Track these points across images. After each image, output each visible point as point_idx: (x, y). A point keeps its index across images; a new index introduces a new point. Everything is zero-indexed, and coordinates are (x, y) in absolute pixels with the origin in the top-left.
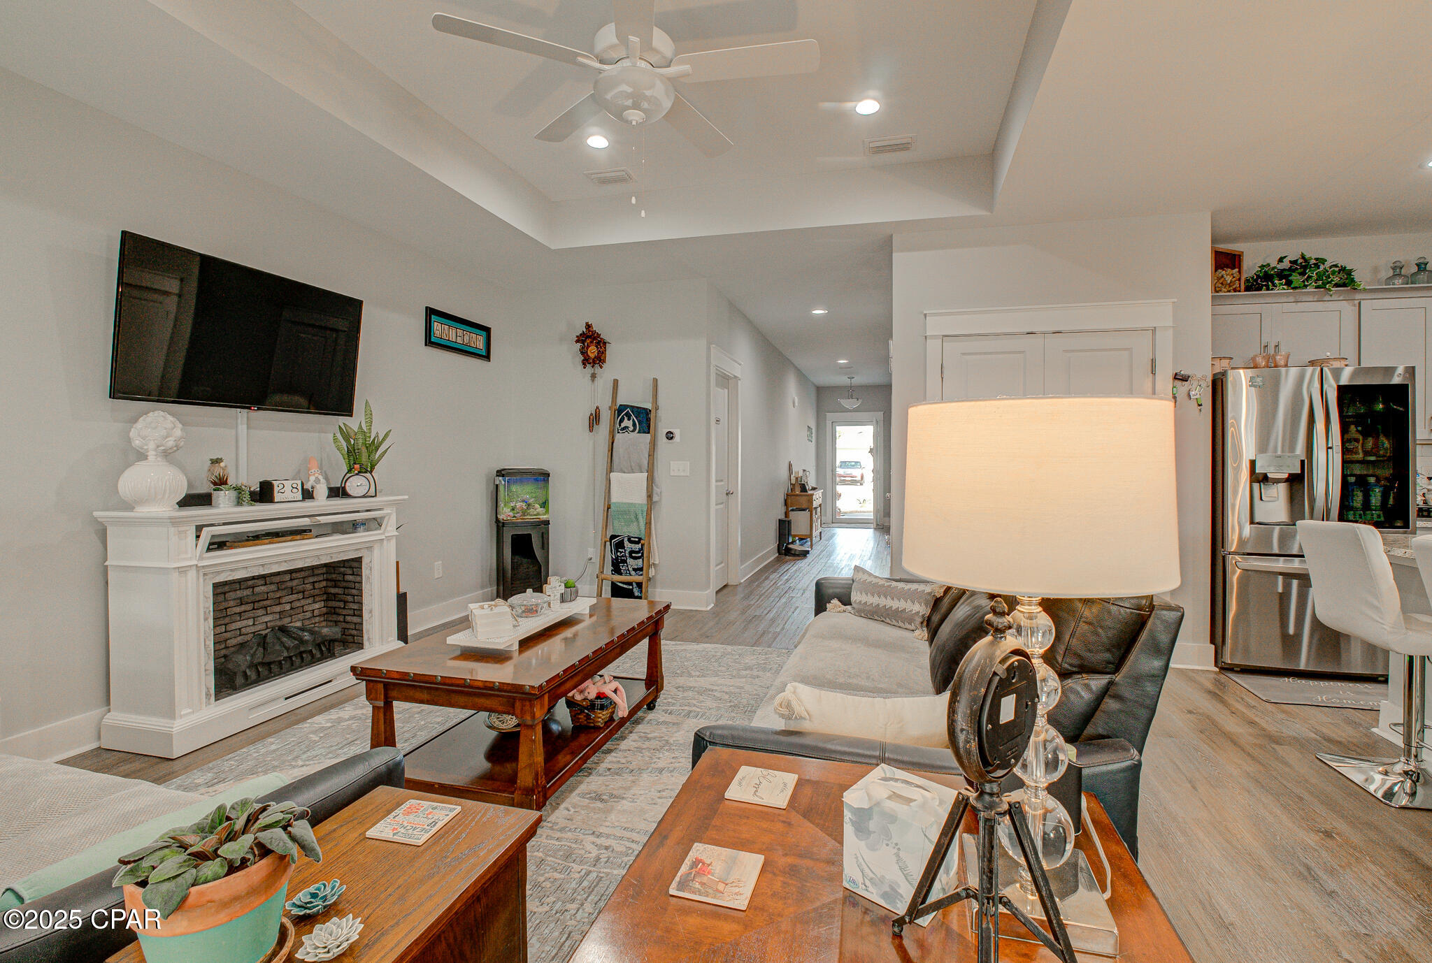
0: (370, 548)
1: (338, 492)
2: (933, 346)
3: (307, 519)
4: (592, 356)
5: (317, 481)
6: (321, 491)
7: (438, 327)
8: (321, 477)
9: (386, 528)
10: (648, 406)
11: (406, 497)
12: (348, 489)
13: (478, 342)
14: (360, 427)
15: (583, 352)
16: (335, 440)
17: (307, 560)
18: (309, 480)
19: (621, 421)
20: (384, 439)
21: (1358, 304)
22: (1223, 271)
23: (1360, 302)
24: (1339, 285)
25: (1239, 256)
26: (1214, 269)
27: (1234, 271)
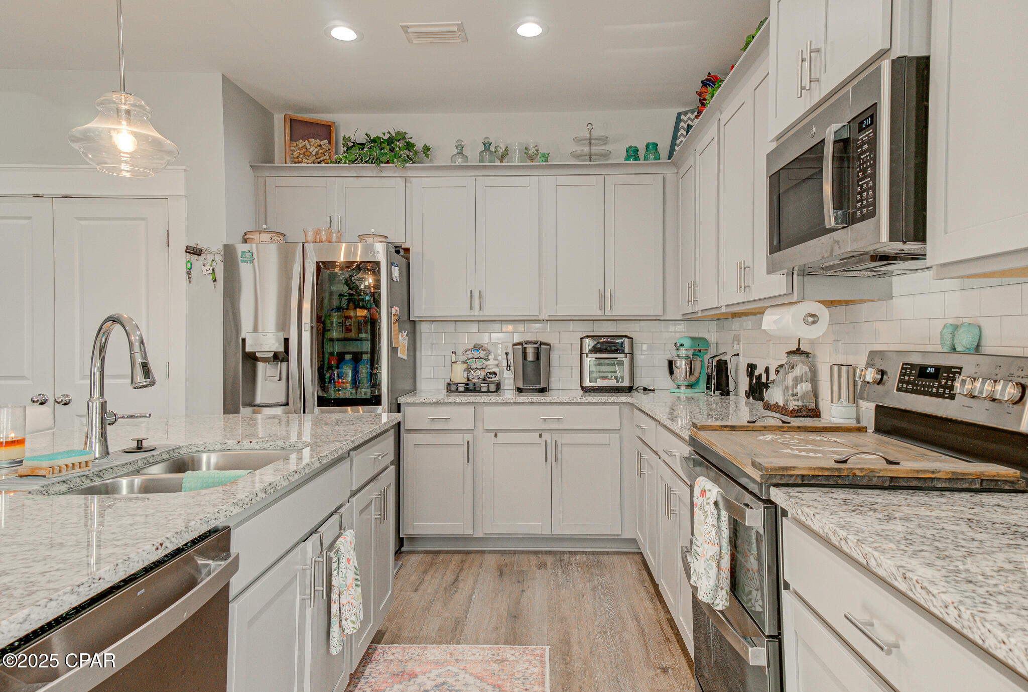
21: (411, 183)
22: (306, 141)
23: (411, 179)
24: (388, 162)
25: (330, 126)
26: (288, 138)
27: (322, 143)
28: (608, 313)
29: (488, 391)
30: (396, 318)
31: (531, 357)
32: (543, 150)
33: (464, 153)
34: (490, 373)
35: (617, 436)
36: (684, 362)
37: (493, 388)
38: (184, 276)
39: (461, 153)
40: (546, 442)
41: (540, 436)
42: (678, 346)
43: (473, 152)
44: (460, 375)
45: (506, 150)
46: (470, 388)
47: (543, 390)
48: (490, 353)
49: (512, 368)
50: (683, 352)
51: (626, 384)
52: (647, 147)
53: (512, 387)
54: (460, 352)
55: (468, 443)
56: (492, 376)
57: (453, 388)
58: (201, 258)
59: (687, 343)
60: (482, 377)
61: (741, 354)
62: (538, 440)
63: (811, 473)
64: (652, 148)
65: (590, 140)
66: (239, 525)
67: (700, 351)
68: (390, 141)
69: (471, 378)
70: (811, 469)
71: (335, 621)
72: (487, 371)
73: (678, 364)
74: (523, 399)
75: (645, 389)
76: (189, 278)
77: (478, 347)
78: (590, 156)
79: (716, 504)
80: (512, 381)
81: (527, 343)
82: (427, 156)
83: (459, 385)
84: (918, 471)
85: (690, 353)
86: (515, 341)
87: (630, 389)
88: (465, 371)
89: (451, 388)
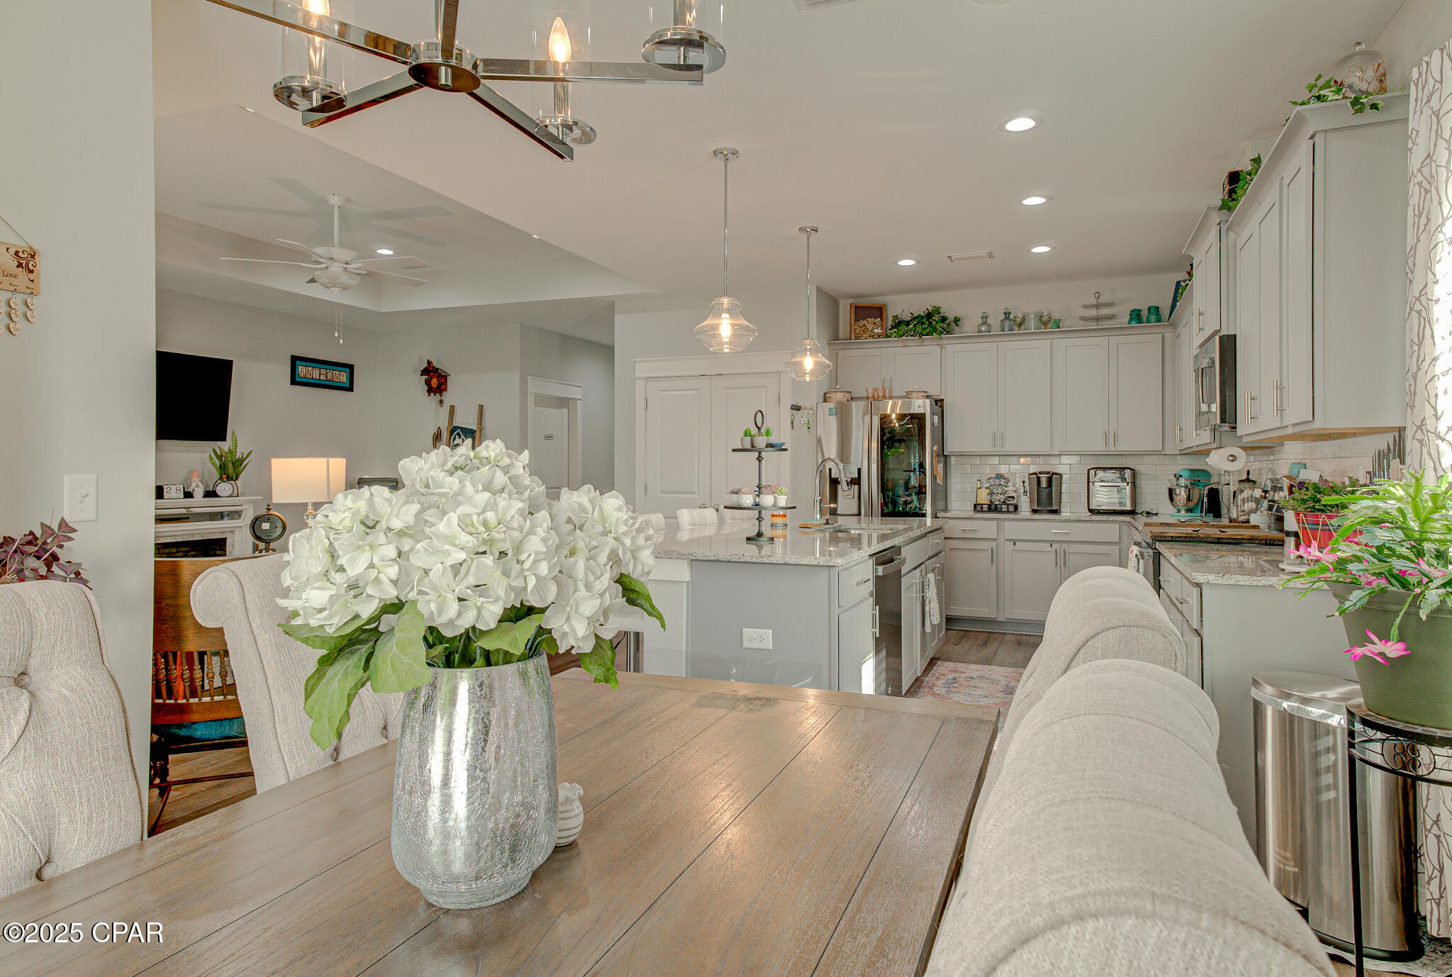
0: (232, 532)
1: (210, 494)
2: (640, 385)
3: (183, 509)
4: (434, 386)
5: (197, 486)
6: (199, 493)
7: (302, 370)
8: (200, 483)
9: (244, 518)
10: (474, 428)
11: (261, 497)
12: (217, 491)
13: (343, 378)
14: (230, 449)
15: (428, 382)
16: (211, 458)
17: (185, 537)
18: (191, 486)
19: (454, 439)
20: (247, 457)
21: (945, 348)
22: (865, 321)
23: (946, 346)
24: (927, 335)
25: (882, 308)
26: (853, 321)
27: (876, 320)
28: (1112, 448)
29: (1008, 512)
30: (936, 453)
31: (1044, 484)
32: (1056, 316)
33: (988, 322)
34: (1009, 497)
35: (1117, 548)
36: (1183, 489)
37: (1011, 508)
38: (790, 425)
39: (986, 323)
40: (1056, 550)
41: (1051, 546)
42: (1177, 477)
43: (995, 320)
44: (984, 498)
45: (1024, 319)
46: (992, 508)
47: (1055, 512)
48: (1009, 481)
49: (1028, 494)
50: (1182, 482)
51: (1128, 507)
52: (1149, 309)
53: (1029, 509)
54: (984, 480)
55: (992, 548)
56: (1010, 499)
57: (979, 508)
58: (800, 412)
59: (1185, 474)
60: (1002, 500)
61: (1231, 484)
62: (1049, 548)
63: (1177, 535)
64: (1155, 311)
65: (1097, 306)
66: (904, 546)
67: (1199, 481)
68: (929, 316)
69: (993, 501)
70: (1176, 533)
71: (927, 615)
72: (1006, 495)
73: (1178, 491)
74: (1036, 516)
75: (1148, 513)
76: (793, 426)
77: (999, 476)
78: (1097, 319)
79: (1136, 555)
80: (1028, 504)
81: (1040, 473)
82: (957, 325)
83: (984, 506)
84: (1233, 535)
85: (1188, 483)
86: (1031, 472)
87: (1132, 513)
88: (988, 495)
89: (977, 507)
